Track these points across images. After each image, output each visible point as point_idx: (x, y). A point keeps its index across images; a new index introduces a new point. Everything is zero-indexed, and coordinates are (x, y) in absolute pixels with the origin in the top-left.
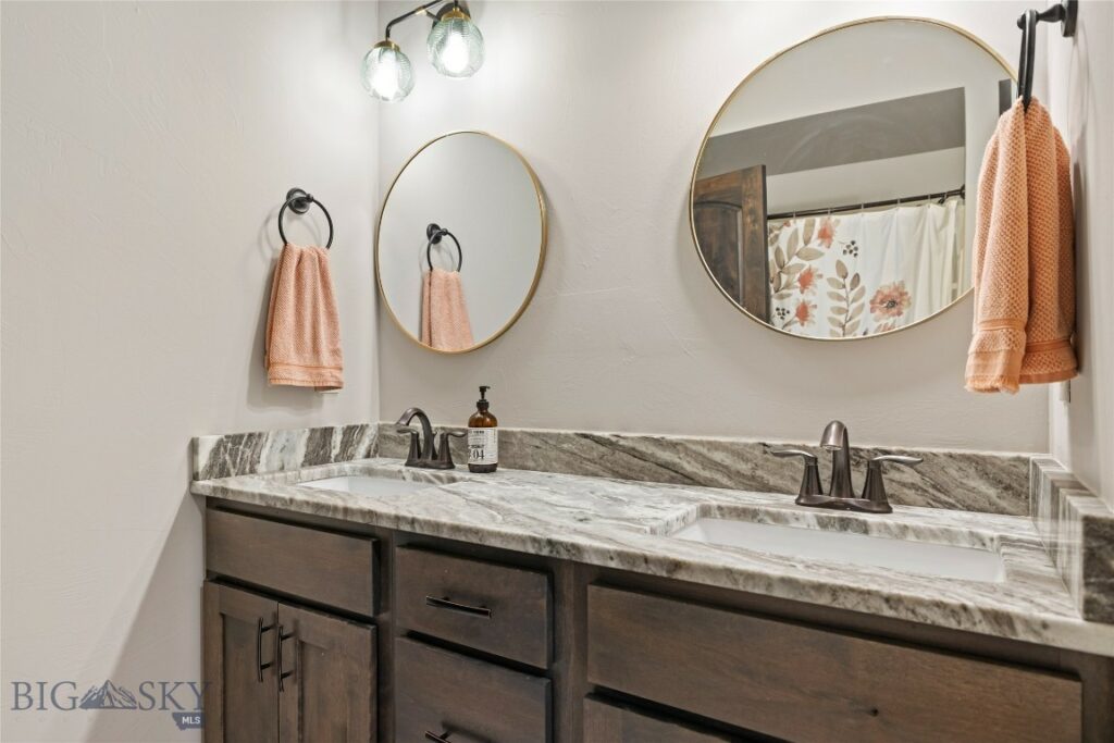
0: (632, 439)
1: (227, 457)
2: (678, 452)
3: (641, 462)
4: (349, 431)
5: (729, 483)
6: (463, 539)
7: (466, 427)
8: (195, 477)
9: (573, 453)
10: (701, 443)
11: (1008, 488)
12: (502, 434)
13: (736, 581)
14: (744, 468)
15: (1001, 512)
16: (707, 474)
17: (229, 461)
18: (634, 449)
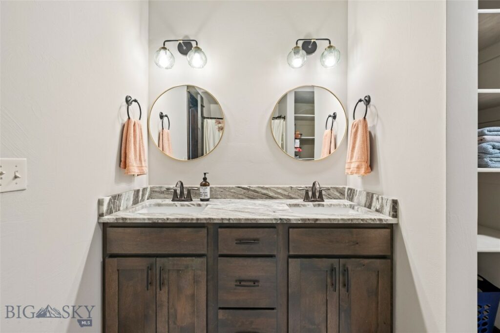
0: (254, 187)
1: (112, 206)
2: (268, 190)
3: (257, 194)
4: (144, 190)
5: (282, 198)
6: (250, 222)
7: (199, 186)
8: (101, 215)
9: (235, 193)
10: (275, 187)
11: (341, 194)
12: (211, 188)
13: (331, 221)
14: (286, 193)
15: (340, 199)
16: (276, 196)
17: (113, 207)
18: (255, 190)
